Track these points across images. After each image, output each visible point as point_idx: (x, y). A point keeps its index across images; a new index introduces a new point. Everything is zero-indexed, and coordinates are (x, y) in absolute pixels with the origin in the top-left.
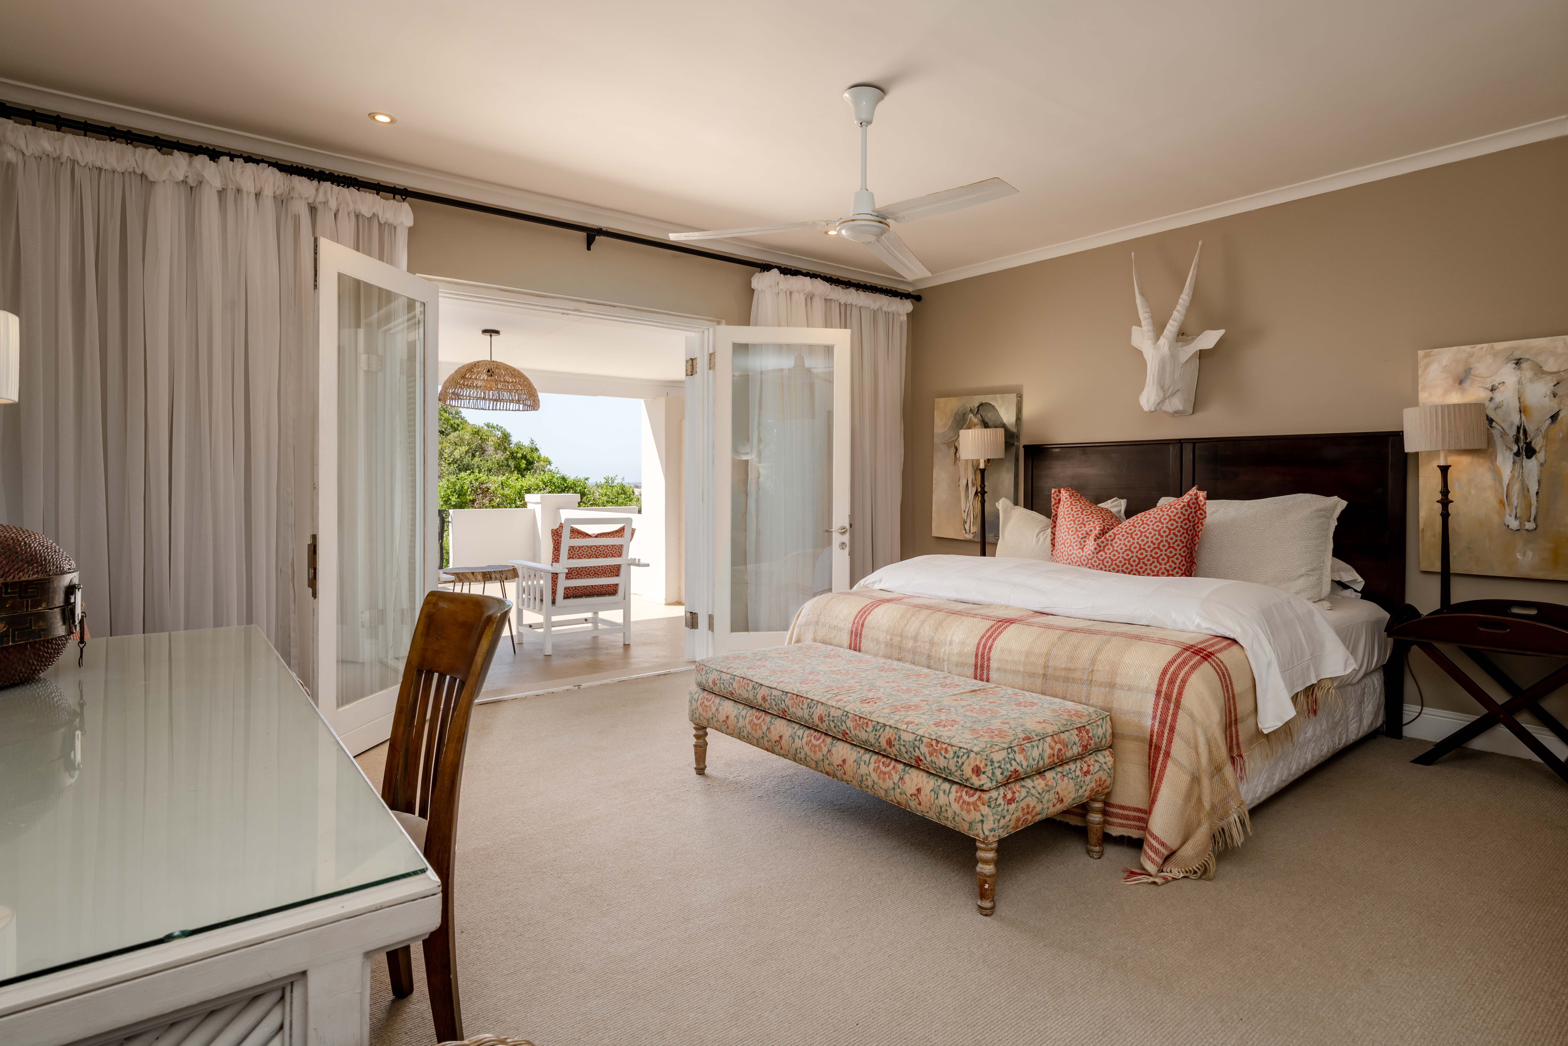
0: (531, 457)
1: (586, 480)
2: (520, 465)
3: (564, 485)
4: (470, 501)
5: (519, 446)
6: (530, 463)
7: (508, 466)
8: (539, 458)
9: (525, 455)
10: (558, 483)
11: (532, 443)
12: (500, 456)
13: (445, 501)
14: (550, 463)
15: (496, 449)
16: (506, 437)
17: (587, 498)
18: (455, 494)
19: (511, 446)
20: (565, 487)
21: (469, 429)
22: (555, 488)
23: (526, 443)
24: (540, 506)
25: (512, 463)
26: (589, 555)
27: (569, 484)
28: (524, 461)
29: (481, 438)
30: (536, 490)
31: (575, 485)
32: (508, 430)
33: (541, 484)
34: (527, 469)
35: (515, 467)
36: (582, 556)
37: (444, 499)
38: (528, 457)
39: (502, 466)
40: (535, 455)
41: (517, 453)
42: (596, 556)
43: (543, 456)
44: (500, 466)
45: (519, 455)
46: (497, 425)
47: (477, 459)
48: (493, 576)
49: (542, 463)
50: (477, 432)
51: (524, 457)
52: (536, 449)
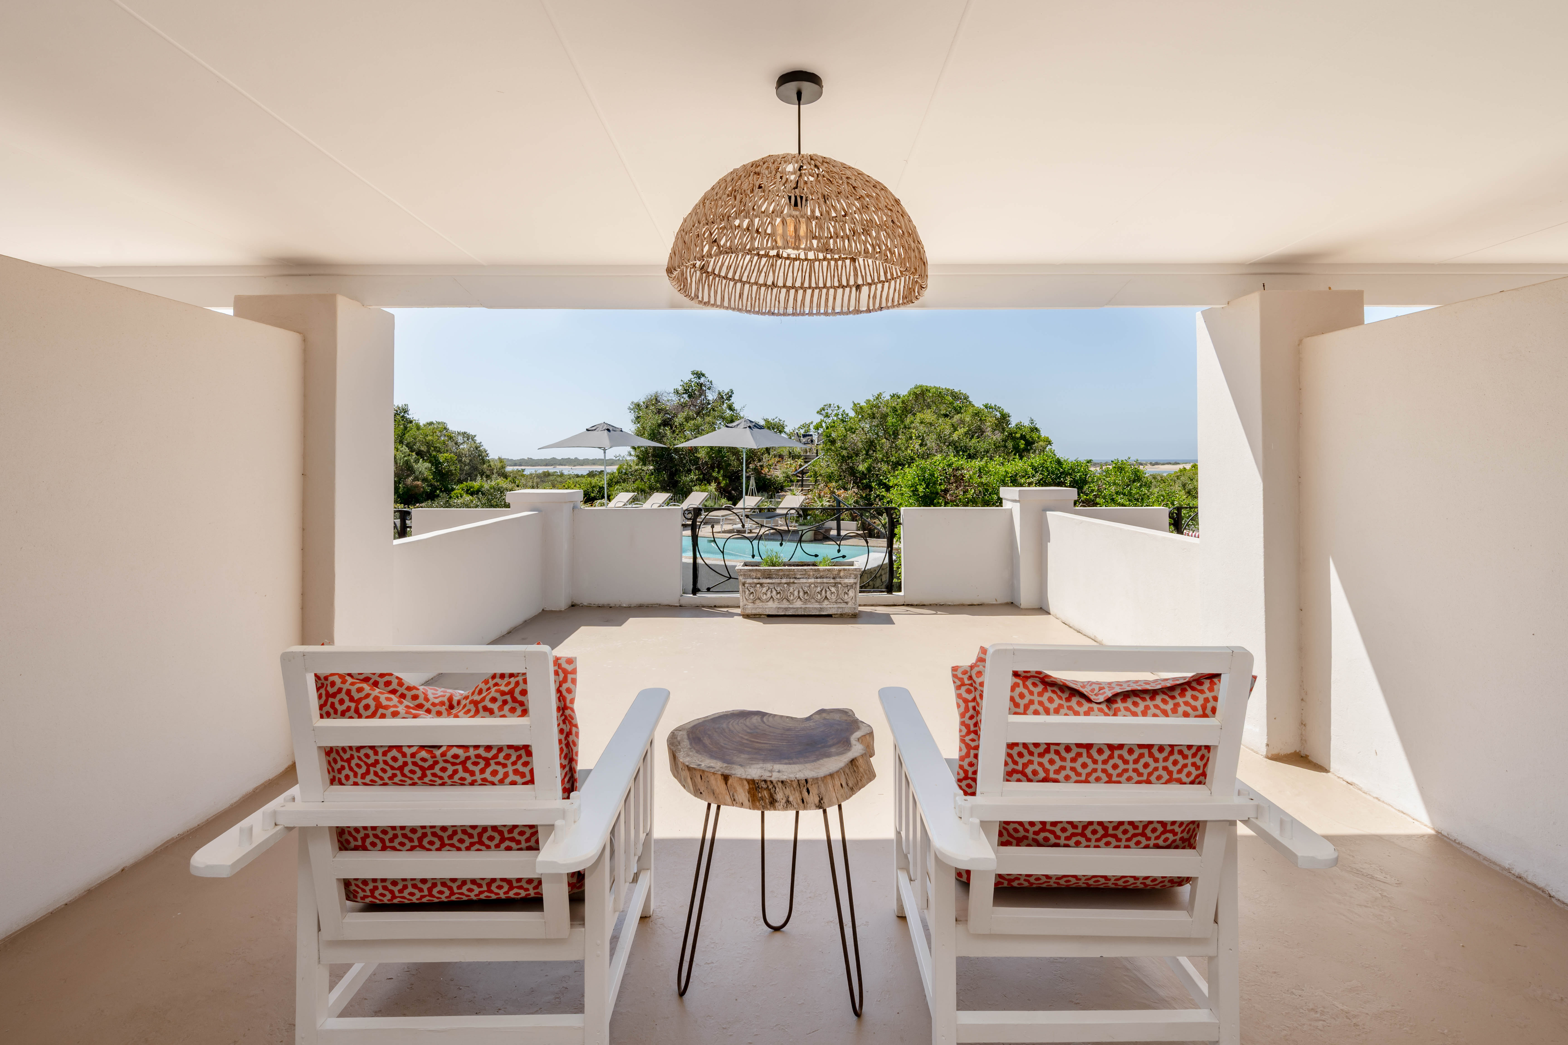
0: (1030, 437)
1: (1088, 462)
2: (1019, 446)
3: (1059, 470)
4: (942, 491)
5: (1019, 427)
6: (1029, 443)
7: (1005, 447)
8: (1038, 438)
9: (1024, 435)
10: (1052, 467)
11: (1032, 423)
12: (998, 437)
13: (913, 491)
14: (1050, 443)
15: (994, 430)
16: (1004, 418)
17: (1089, 487)
18: (923, 483)
19: (1010, 426)
20: (1061, 473)
21: (971, 410)
22: (1048, 474)
23: (1026, 423)
24: (1018, 504)
25: (1010, 444)
26: (1084, 772)
27: (1066, 469)
28: (1022, 442)
29: (980, 420)
30: (1024, 477)
31: (1073, 470)
32: (1006, 411)
33: (1030, 469)
34: (1026, 450)
35: (1014, 447)
36: (1057, 772)
37: (912, 489)
38: (1028, 437)
39: (999, 447)
40: (1035, 435)
41: (1016, 433)
42: (1109, 776)
43: (1043, 436)
44: (996, 448)
45: (1018, 435)
46: (995, 406)
47: (974, 441)
48: (779, 796)
49: (1041, 443)
50: (977, 414)
51: (1023, 437)
52: (1036, 429)
